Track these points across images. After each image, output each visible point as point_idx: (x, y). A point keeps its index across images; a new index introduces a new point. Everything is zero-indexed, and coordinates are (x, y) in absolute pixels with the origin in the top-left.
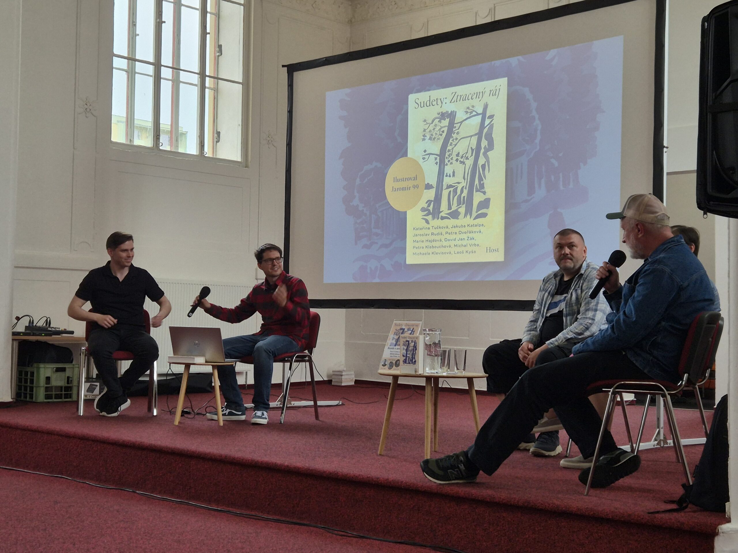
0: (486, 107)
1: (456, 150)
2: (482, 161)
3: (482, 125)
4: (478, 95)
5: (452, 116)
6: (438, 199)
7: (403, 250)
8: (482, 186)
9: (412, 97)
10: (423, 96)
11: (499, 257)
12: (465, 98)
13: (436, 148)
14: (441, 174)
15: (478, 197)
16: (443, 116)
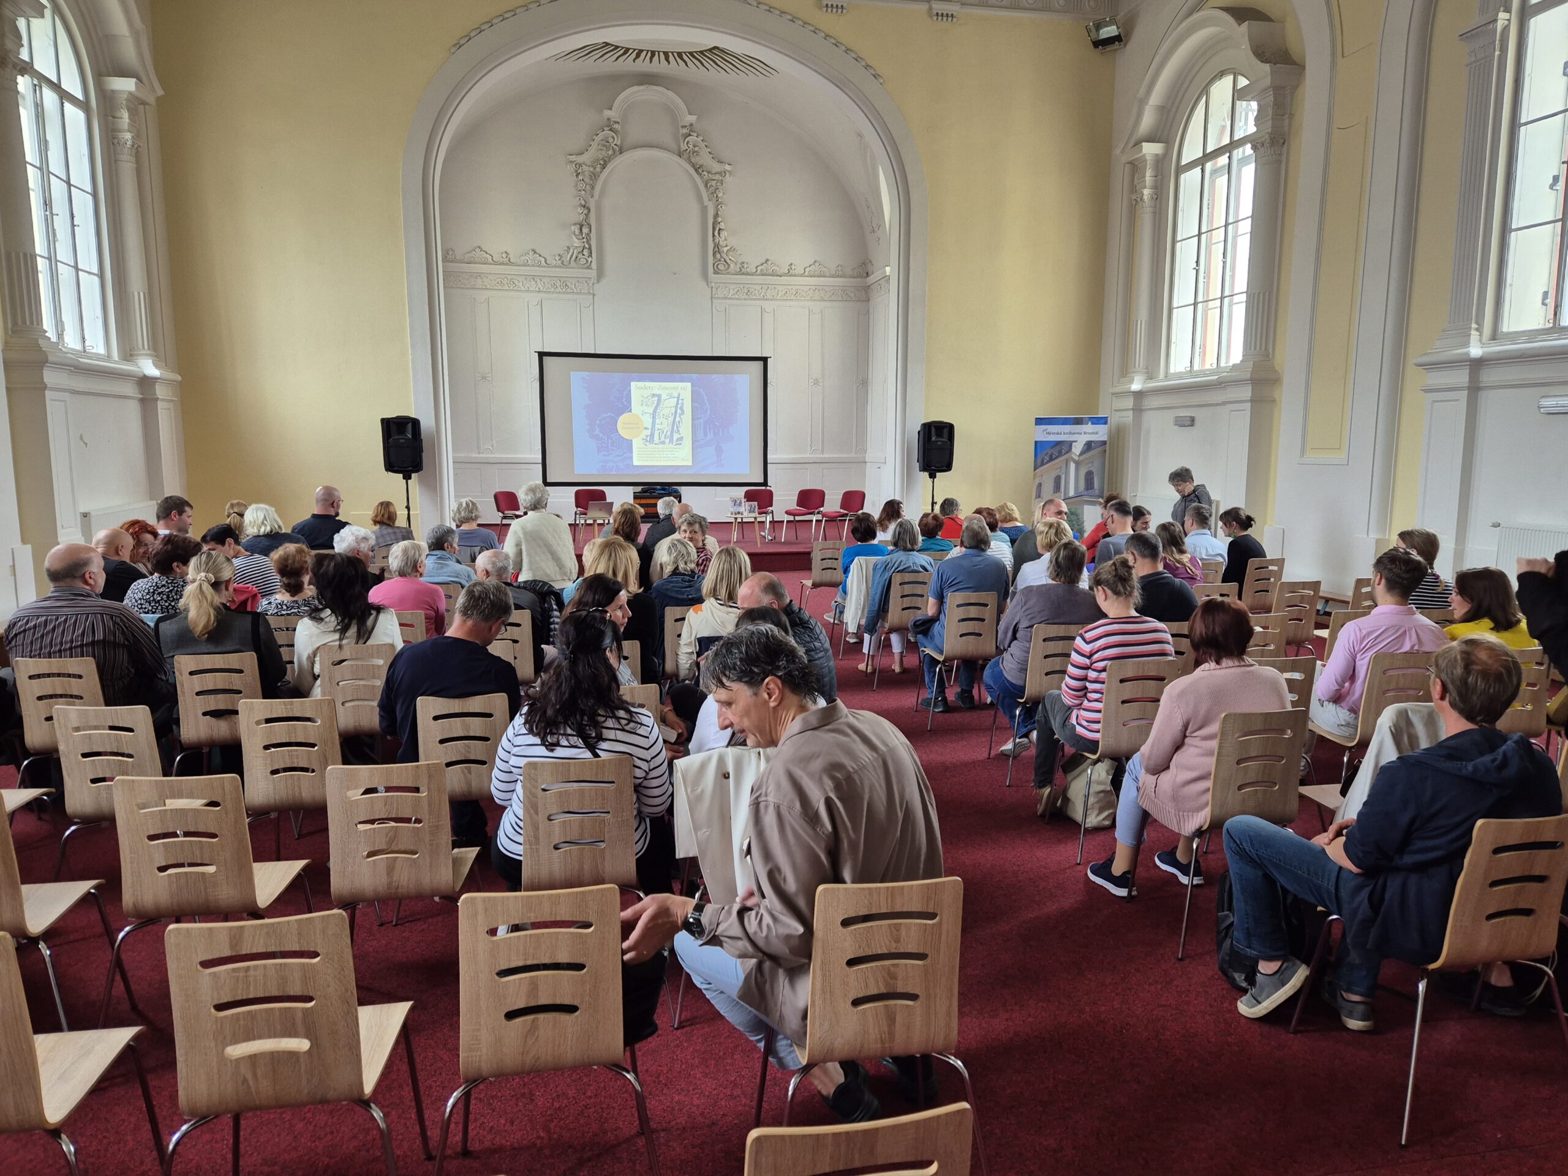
0: (679, 395)
1: (662, 413)
2: (678, 419)
3: (677, 403)
4: (675, 388)
5: (659, 396)
6: (652, 435)
7: (631, 458)
8: (678, 431)
9: (634, 385)
10: (641, 384)
11: (690, 463)
12: (667, 389)
13: (651, 410)
14: (653, 423)
15: (676, 436)
16: (654, 395)
